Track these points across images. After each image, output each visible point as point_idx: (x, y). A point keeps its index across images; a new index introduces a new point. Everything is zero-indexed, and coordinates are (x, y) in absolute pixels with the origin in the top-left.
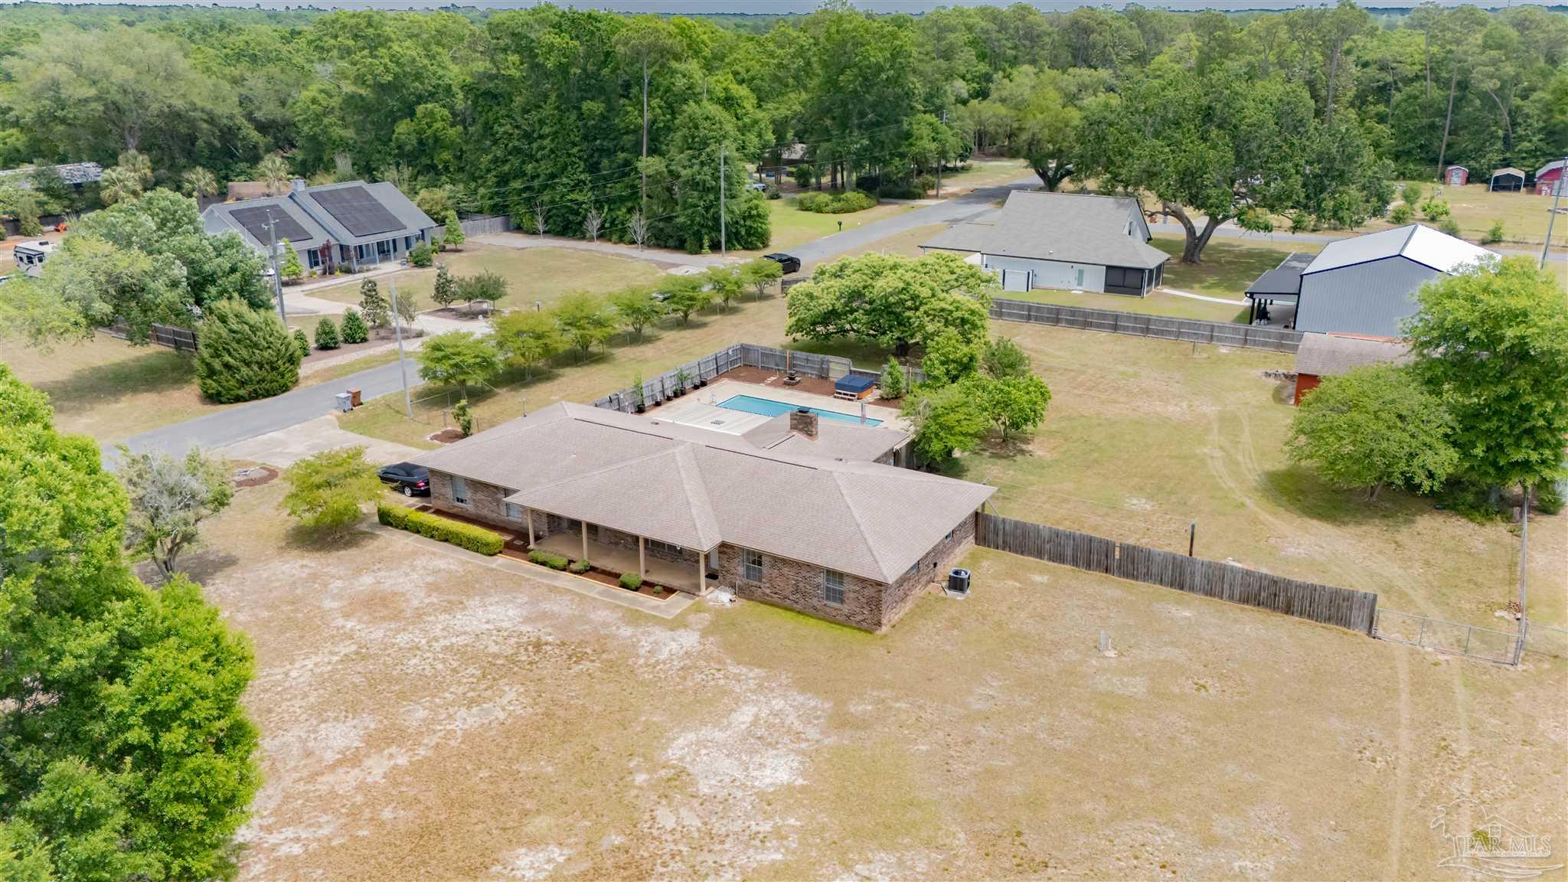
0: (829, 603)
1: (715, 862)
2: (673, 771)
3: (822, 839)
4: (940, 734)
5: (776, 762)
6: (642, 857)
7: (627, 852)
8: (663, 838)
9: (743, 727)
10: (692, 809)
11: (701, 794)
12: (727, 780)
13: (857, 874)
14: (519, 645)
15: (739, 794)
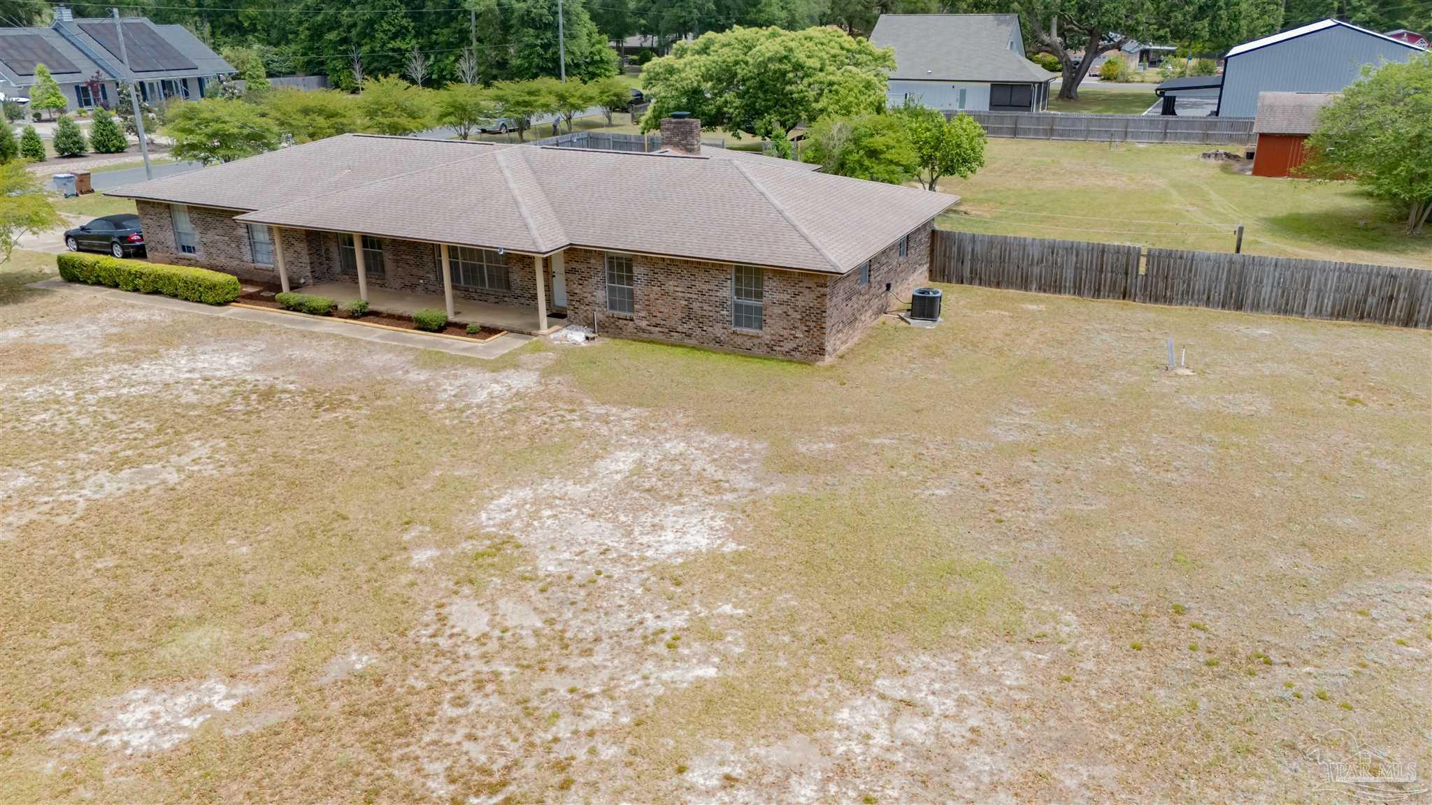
0: (738, 329)
1: (572, 691)
2: (488, 542)
3: (795, 636)
4: (965, 474)
5: (682, 521)
6: (412, 691)
7: (379, 683)
8: (461, 651)
9: (618, 477)
10: (525, 599)
11: (541, 574)
12: (593, 550)
13: (883, 697)
14: (235, 394)
15: (618, 571)
